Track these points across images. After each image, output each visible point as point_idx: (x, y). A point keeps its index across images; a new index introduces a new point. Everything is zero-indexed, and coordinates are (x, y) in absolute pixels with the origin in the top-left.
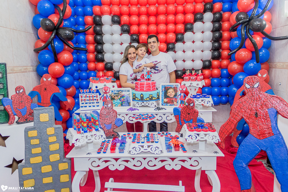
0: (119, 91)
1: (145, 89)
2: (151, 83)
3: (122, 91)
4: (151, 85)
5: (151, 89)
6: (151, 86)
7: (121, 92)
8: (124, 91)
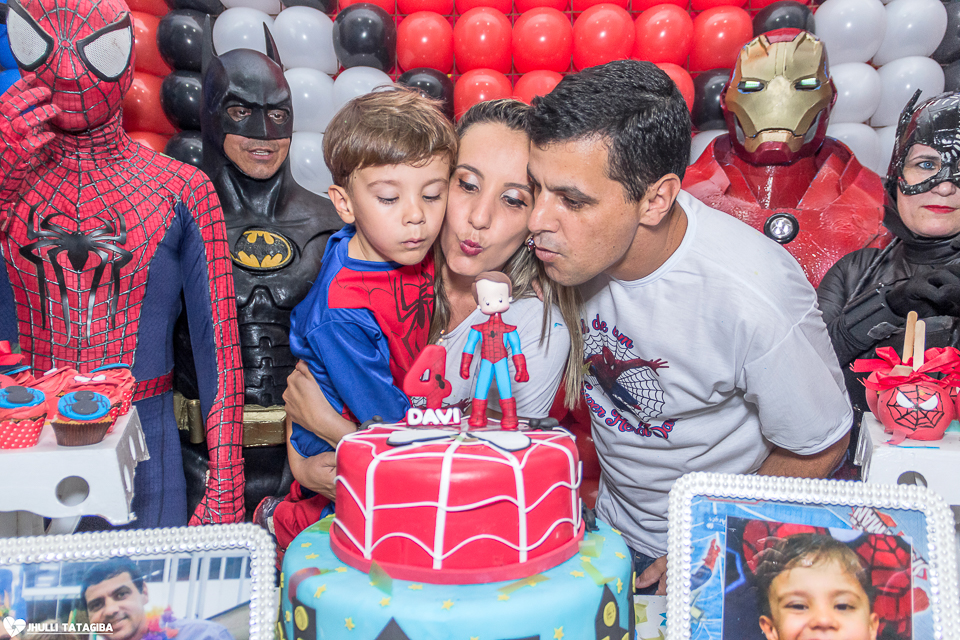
0: (99, 573)
1: (438, 556)
2: (518, 467)
3: (143, 573)
4: (520, 501)
5: (523, 549)
6: (523, 511)
7: (124, 579)
8: (171, 569)
